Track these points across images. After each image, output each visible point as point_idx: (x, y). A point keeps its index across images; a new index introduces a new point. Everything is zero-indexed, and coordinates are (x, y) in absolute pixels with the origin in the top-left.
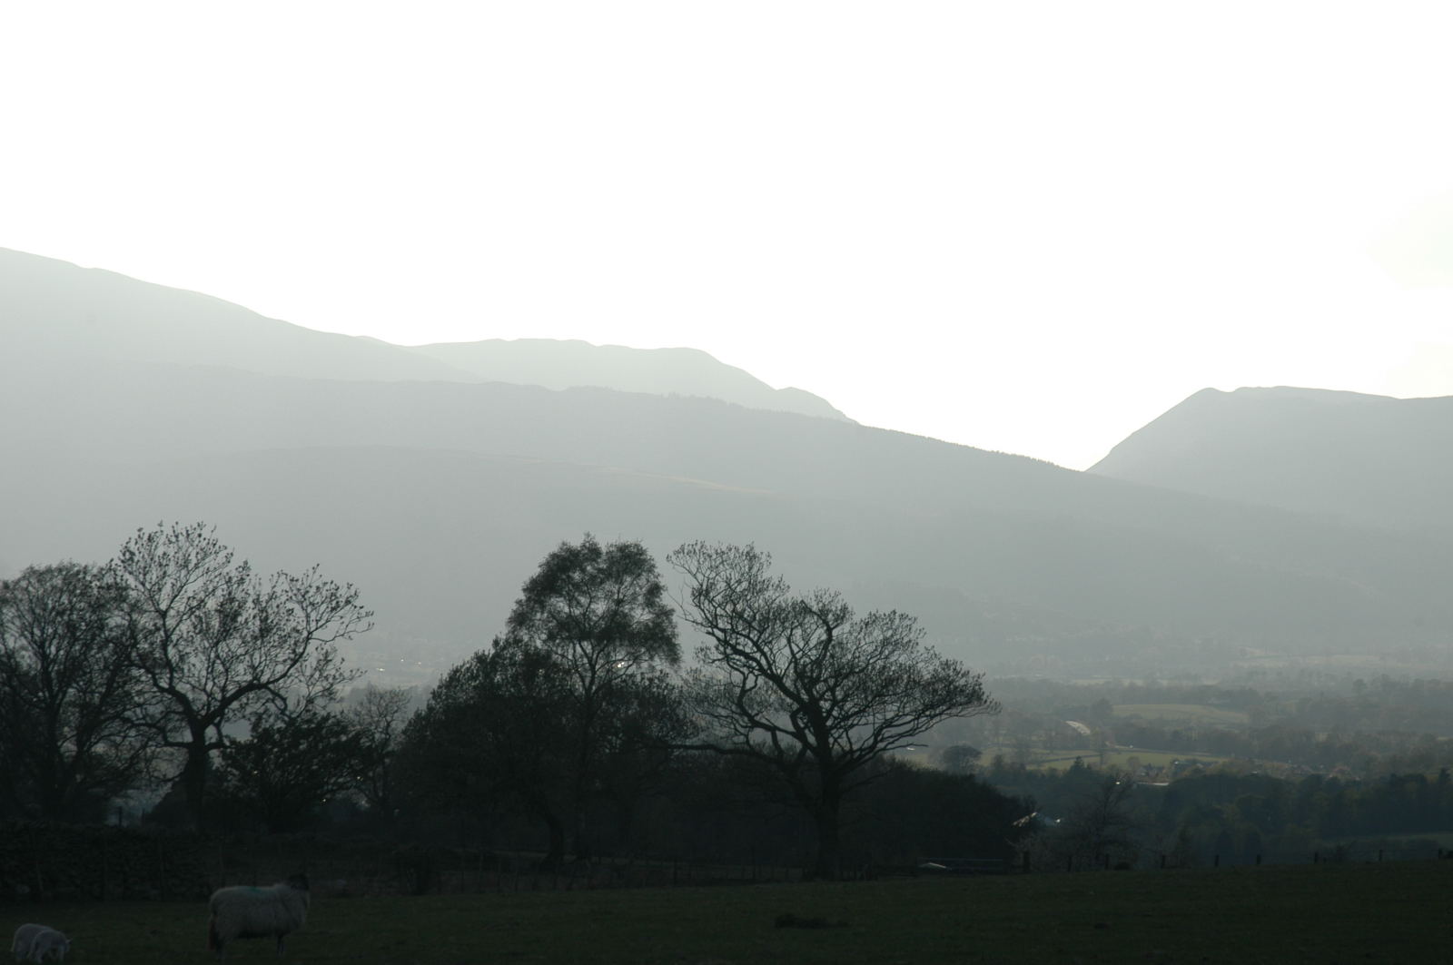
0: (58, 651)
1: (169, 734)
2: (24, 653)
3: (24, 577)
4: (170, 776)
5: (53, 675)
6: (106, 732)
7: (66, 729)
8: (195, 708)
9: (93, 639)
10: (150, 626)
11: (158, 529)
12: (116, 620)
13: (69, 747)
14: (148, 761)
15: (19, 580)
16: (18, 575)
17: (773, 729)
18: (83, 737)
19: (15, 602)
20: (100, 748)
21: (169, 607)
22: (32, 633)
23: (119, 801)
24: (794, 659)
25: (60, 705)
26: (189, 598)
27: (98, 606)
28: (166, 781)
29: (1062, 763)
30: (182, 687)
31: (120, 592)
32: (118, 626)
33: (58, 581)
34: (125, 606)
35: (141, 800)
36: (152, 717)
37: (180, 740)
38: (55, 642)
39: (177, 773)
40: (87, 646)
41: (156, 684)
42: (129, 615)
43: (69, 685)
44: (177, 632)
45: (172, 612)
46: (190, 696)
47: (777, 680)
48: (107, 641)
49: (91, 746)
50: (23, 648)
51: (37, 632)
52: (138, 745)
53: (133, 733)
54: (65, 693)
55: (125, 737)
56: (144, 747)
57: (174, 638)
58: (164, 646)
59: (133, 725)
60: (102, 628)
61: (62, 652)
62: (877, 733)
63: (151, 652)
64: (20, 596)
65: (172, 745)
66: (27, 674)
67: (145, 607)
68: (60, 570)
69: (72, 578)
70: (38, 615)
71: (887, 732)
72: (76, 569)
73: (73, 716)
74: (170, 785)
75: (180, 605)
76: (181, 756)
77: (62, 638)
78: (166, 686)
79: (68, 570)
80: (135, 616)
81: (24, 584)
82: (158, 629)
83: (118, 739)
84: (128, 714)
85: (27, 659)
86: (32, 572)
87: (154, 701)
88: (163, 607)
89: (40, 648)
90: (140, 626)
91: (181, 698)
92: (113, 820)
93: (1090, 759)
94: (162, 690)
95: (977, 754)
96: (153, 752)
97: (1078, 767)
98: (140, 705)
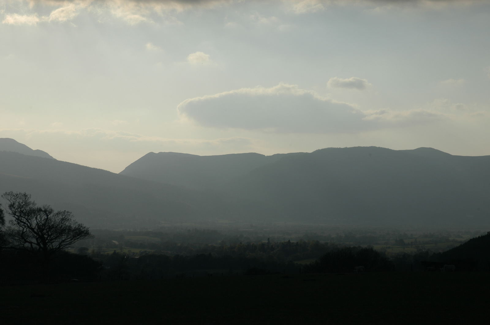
17: (31, 243)
24: (37, 224)
29: (111, 252)
47: (33, 229)
62: (60, 244)
71: (63, 244)
93: (118, 251)
95: (87, 249)
97: (115, 253)
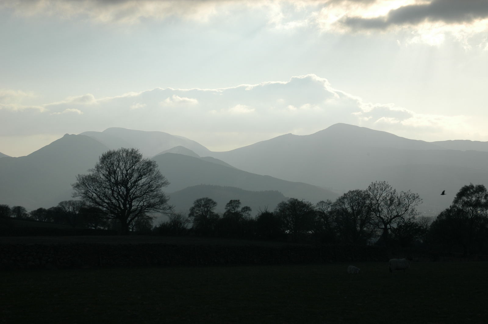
0: (356, 208)
1: (379, 226)
2: (349, 209)
3: (349, 193)
4: (380, 235)
5: (355, 214)
6: (366, 225)
7: (358, 225)
8: (385, 221)
9: (363, 206)
10: (375, 203)
11: (376, 182)
12: (368, 202)
13: (359, 228)
14: (375, 232)
15: (348, 193)
16: (347, 192)
18: (361, 227)
19: (347, 198)
20: (365, 229)
21: (379, 199)
22: (350, 205)
23: (369, 240)
25: (356, 220)
26: (383, 197)
27: (364, 199)
28: (379, 236)
30: (382, 216)
31: (369, 196)
32: (368, 203)
33: (355, 194)
34: (370, 199)
35: (374, 240)
36: (376, 222)
37: (382, 227)
38: (355, 206)
39: (381, 234)
40: (362, 207)
41: (376, 215)
42: (371, 200)
43: (358, 215)
44: (381, 204)
45: (379, 200)
46: (384, 218)
48: (366, 206)
49: (363, 228)
50: (349, 207)
51: (351, 204)
52: (373, 228)
53: (372, 226)
54: (357, 217)
55: (370, 227)
56: (374, 229)
57: (380, 205)
58: (378, 208)
59: (372, 224)
60: (365, 203)
61: (357, 209)
63: (375, 208)
64: (348, 197)
65: (380, 228)
66: (350, 213)
67: (374, 199)
68: (356, 191)
69: (358, 193)
70: (352, 200)
72: (359, 191)
73: (359, 222)
74: (380, 237)
75: (381, 199)
76: (382, 231)
77: (357, 205)
78: (378, 216)
79: (358, 191)
80: (372, 201)
81: (348, 194)
82: (377, 204)
83: (369, 227)
84: (371, 222)
85: (350, 210)
86: (350, 192)
87: (376, 219)
88: (378, 199)
89: (352, 207)
90: (373, 203)
91: (382, 218)
92: (368, 244)
94: (377, 216)
96: (376, 230)
98: (373, 220)
